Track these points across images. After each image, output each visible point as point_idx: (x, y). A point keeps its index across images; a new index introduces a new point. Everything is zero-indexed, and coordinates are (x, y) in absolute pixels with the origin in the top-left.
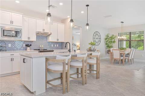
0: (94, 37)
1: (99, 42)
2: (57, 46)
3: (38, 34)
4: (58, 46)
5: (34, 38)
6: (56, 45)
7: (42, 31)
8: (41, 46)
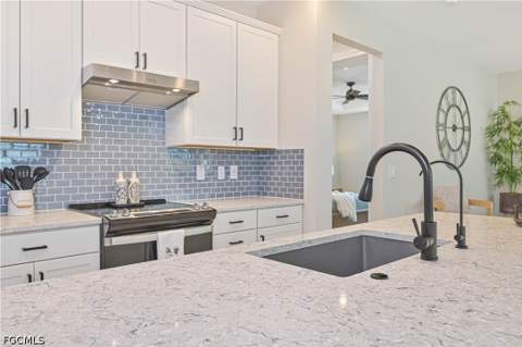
0: (442, 121)
1: (464, 148)
2: (228, 174)
3: (95, 89)
4: (234, 175)
5: (62, 119)
6: (221, 170)
7: (129, 64)
8: (121, 180)
